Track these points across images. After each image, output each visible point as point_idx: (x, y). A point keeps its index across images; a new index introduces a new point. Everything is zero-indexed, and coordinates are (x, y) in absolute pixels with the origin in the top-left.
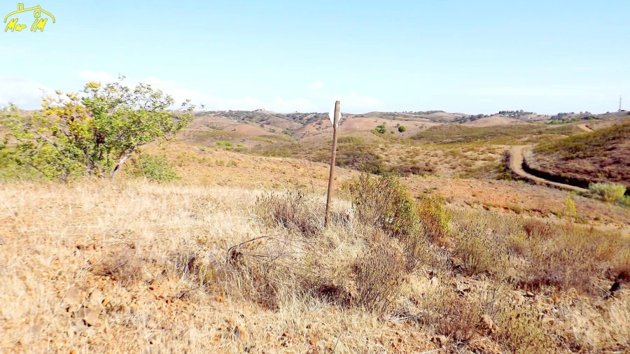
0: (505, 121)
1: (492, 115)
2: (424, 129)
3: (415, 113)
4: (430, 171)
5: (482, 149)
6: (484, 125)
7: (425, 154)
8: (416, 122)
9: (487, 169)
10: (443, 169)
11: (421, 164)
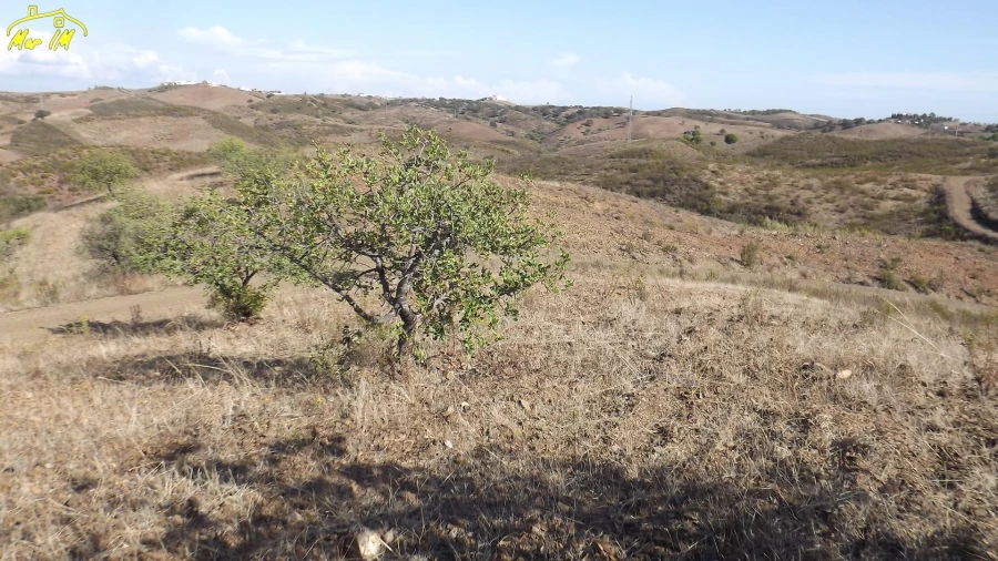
0: (908, 132)
1: (880, 121)
2: (771, 140)
3: (746, 113)
4: (799, 214)
5: (891, 180)
6: (874, 137)
7: (788, 184)
8: (749, 128)
9: (902, 216)
10: (821, 211)
11: (784, 202)
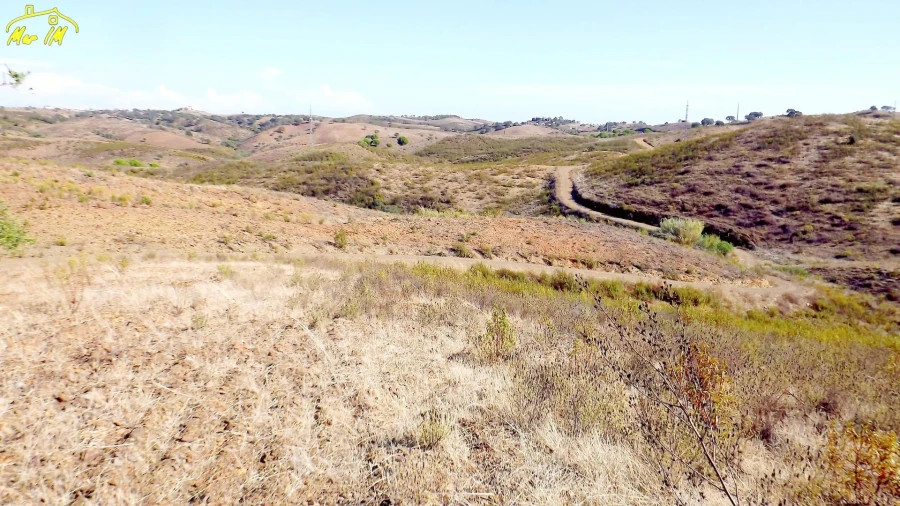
0: (542, 132)
1: (523, 123)
2: (434, 141)
3: (419, 118)
4: (448, 202)
5: (517, 171)
6: (516, 137)
7: (440, 177)
8: (422, 131)
9: (525, 200)
10: (465, 200)
11: (435, 193)
